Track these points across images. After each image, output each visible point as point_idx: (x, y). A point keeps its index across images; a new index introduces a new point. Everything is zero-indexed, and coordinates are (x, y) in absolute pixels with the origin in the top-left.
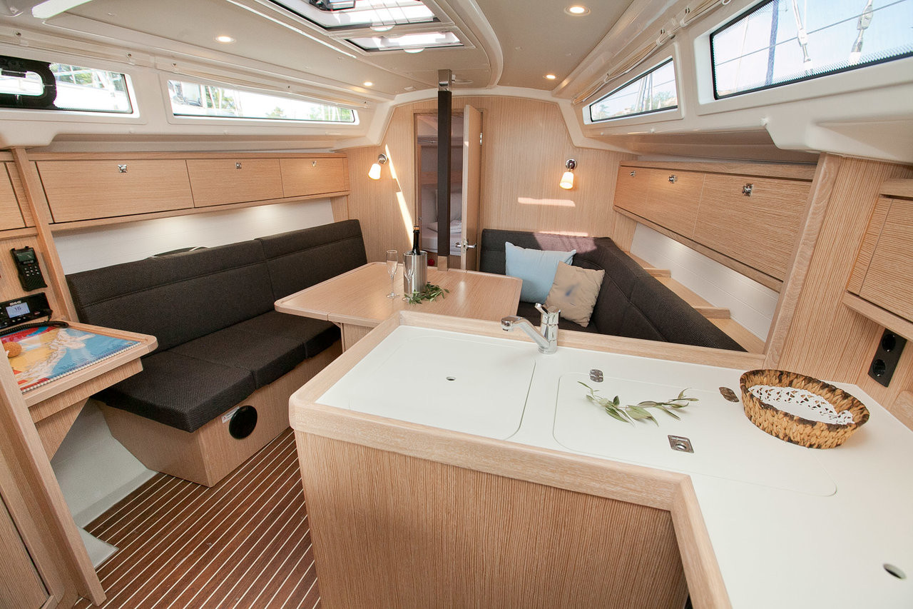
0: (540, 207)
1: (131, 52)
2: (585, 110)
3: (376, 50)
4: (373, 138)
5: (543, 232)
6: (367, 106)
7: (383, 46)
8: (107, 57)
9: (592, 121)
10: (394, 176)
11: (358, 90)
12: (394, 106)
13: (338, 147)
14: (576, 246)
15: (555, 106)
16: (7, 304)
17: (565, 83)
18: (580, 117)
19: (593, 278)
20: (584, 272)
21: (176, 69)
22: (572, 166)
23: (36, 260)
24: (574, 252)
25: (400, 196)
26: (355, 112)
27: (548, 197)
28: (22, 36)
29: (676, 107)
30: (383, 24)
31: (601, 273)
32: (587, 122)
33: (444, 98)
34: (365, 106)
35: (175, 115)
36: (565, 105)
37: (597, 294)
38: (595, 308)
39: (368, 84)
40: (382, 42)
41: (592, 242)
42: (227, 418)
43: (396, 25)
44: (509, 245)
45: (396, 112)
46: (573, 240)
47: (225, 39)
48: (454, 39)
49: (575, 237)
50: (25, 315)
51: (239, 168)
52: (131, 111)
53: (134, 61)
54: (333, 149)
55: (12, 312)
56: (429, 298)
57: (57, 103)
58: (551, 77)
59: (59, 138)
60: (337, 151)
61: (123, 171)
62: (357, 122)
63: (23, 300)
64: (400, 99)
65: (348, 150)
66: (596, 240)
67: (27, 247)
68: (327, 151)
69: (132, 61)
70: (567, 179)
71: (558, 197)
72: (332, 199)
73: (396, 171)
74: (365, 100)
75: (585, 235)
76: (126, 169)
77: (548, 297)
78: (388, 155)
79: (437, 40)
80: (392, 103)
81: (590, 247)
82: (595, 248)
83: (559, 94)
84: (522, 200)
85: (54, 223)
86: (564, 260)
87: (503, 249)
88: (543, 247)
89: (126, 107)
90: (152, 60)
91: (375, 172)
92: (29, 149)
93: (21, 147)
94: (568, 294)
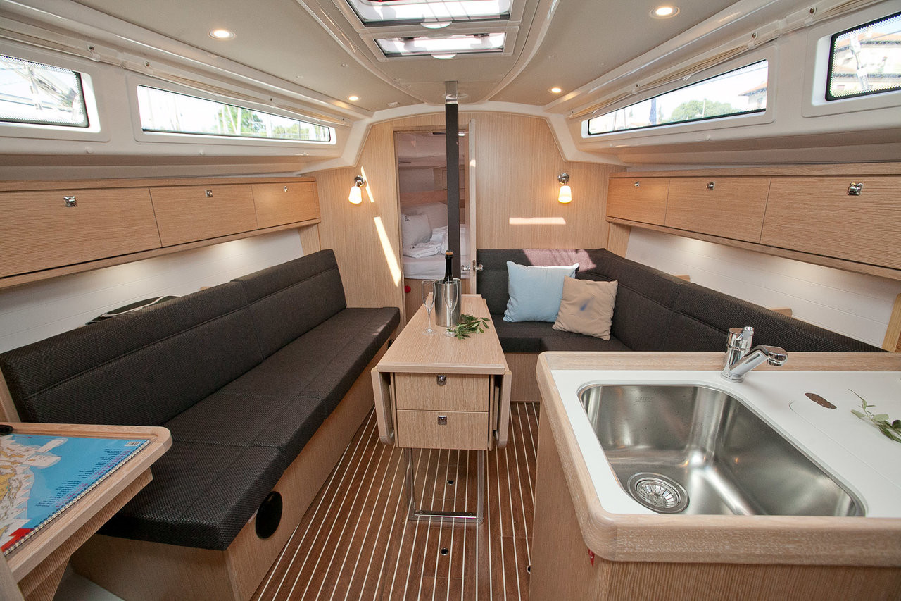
1: (93, 45)
2: (585, 123)
3: (397, 55)
4: (349, 159)
7: (407, 51)
8: (62, 49)
9: (589, 134)
10: (372, 199)
11: (342, 106)
12: (371, 124)
13: (306, 169)
15: (544, 121)
19: (608, 289)
20: (597, 285)
21: (150, 72)
22: (564, 181)
24: (576, 266)
25: (378, 222)
26: (333, 130)
29: (764, 110)
31: (614, 284)
32: (585, 135)
33: (452, 111)
34: (345, 124)
35: (144, 130)
37: (613, 305)
39: (354, 98)
44: (510, 264)
45: (373, 130)
48: (499, 43)
51: (209, 196)
52: (86, 124)
53: (98, 56)
54: (300, 173)
58: (556, 90)
60: (304, 174)
61: (71, 205)
62: (333, 141)
64: (379, 116)
65: (315, 172)
66: (593, 252)
68: (294, 175)
69: (96, 57)
70: (565, 194)
72: (300, 229)
73: (373, 194)
74: (344, 117)
76: (75, 202)
78: (364, 177)
80: (369, 120)
84: (513, 221)
86: (568, 275)
87: (506, 268)
89: (80, 119)
90: (121, 57)
91: (355, 195)
94: (583, 308)
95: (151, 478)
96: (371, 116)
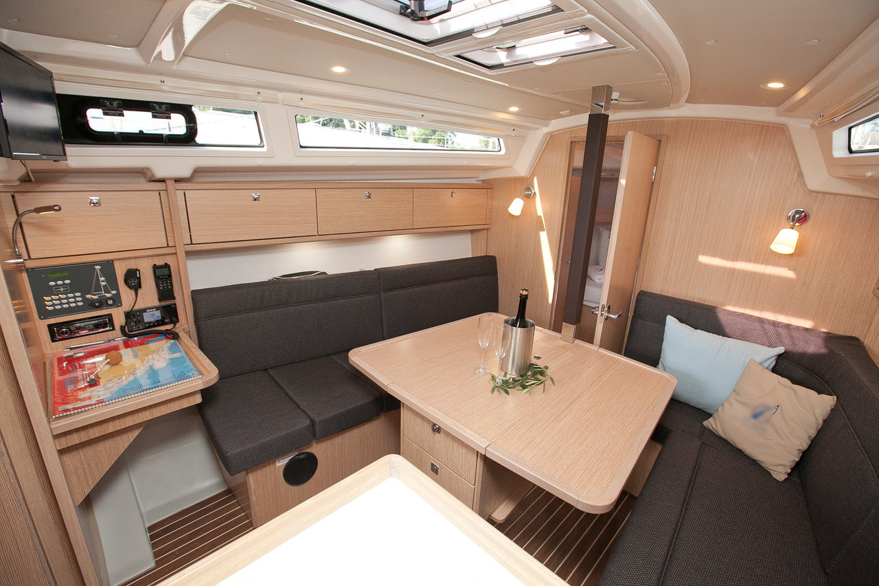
0: (732, 271)
1: (260, 90)
2: (839, 136)
3: (501, 66)
4: (521, 168)
5: (731, 308)
6: (514, 134)
7: (509, 61)
9: (851, 151)
10: (540, 212)
11: (502, 116)
12: (548, 133)
13: (484, 176)
14: (787, 341)
15: (781, 130)
16: (144, 310)
17: (802, 93)
18: (827, 146)
19: (817, 405)
20: (792, 389)
21: (303, 104)
22: (801, 219)
23: (170, 276)
24: (781, 350)
25: (543, 236)
26: (502, 141)
27: (748, 260)
28: (165, 83)
30: (487, 28)
32: (839, 151)
33: (598, 123)
34: (513, 134)
35: (302, 147)
36: (799, 127)
37: (813, 433)
38: (805, 454)
39: (514, 109)
40: (508, 56)
41: (819, 342)
42: (282, 463)
43: (504, 25)
44: (671, 321)
45: (552, 139)
46: (782, 331)
47: (339, 70)
48: (601, 41)
49: (788, 326)
50: (158, 321)
51: (369, 197)
52: (262, 145)
53: (261, 98)
54: (478, 179)
55: (148, 317)
56: (524, 387)
57: (198, 139)
58: (776, 85)
59: (198, 172)
60: (484, 181)
61: (255, 200)
62: (503, 151)
63: (157, 308)
64: (556, 125)
65: (494, 180)
66: (830, 338)
67: (166, 264)
68: (472, 181)
70: (786, 240)
71: (766, 262)
72: (472, 231)
73: (543, 207)
74: (514, 127)
75: (808, 324)
76: (259, 198)
77: (720, 409)
78: (536, 189)
79: (577, 43)
80: (546, 130)
81: (814, 347)
82: (823, 350)
83: (792, 111)
84: (703, 259)
85: (192, 244)
86: (759, 359)
87: (663, 323)
88: (727, 330)
89: (257, 142)
90: (281, 96)
91: (516, 207)
92: (177, 180)
93: (171, 179)
94: (756, 416)
95: (198, 399)
96: (547, 126)
